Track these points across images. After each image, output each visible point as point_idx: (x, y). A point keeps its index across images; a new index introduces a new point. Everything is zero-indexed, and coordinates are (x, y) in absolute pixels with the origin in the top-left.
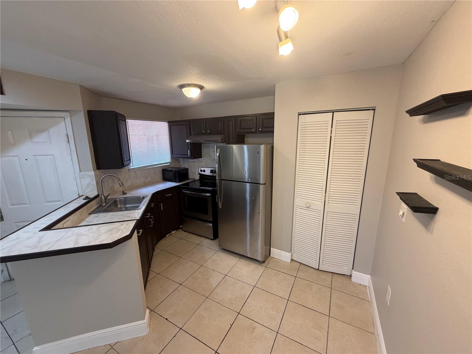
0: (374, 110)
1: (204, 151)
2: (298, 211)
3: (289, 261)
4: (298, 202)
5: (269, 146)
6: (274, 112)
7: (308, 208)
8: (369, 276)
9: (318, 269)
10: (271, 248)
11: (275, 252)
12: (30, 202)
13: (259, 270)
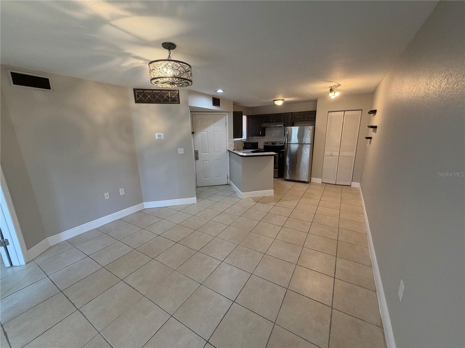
0: (362, 110)
1: (267, 132)
2: (326, 157)
3: (321, 183)
4: (326, 153)
5: (313, 127)
6: (316, 111)
7: (331, 155)
8: (359, 183)
9: (336, 184)
10: (311, 178)
11: (314, 180)
12: (208, 151)
13: (307, 186)
